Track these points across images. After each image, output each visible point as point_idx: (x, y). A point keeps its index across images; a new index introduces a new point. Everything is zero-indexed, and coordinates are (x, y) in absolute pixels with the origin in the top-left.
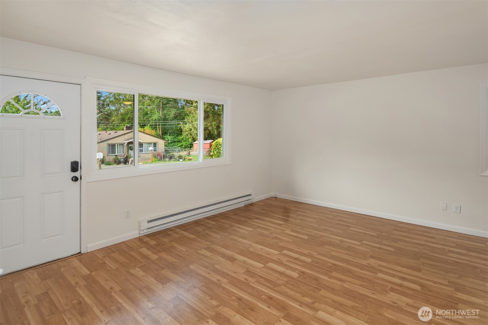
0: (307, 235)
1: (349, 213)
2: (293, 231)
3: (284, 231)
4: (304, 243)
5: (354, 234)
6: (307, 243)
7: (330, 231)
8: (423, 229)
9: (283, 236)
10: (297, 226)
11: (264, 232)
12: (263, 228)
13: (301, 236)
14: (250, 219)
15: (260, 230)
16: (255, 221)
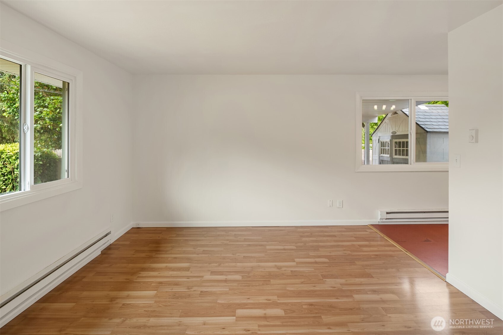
0: (237, 272)
1: (244, 228)
2: (213, 273)
3: (202, 277)
4: (245, 286)
5: (277, 253)
6: (249, 286)
7: (251, 257)
8: (318, 229)
9: (211, 286)
10: (210, 264)
11: (177, 289)
12: (169, 284)
13: (230, 277)
14: (133, 274)
15: (168, 289)
16: (144, 275)
